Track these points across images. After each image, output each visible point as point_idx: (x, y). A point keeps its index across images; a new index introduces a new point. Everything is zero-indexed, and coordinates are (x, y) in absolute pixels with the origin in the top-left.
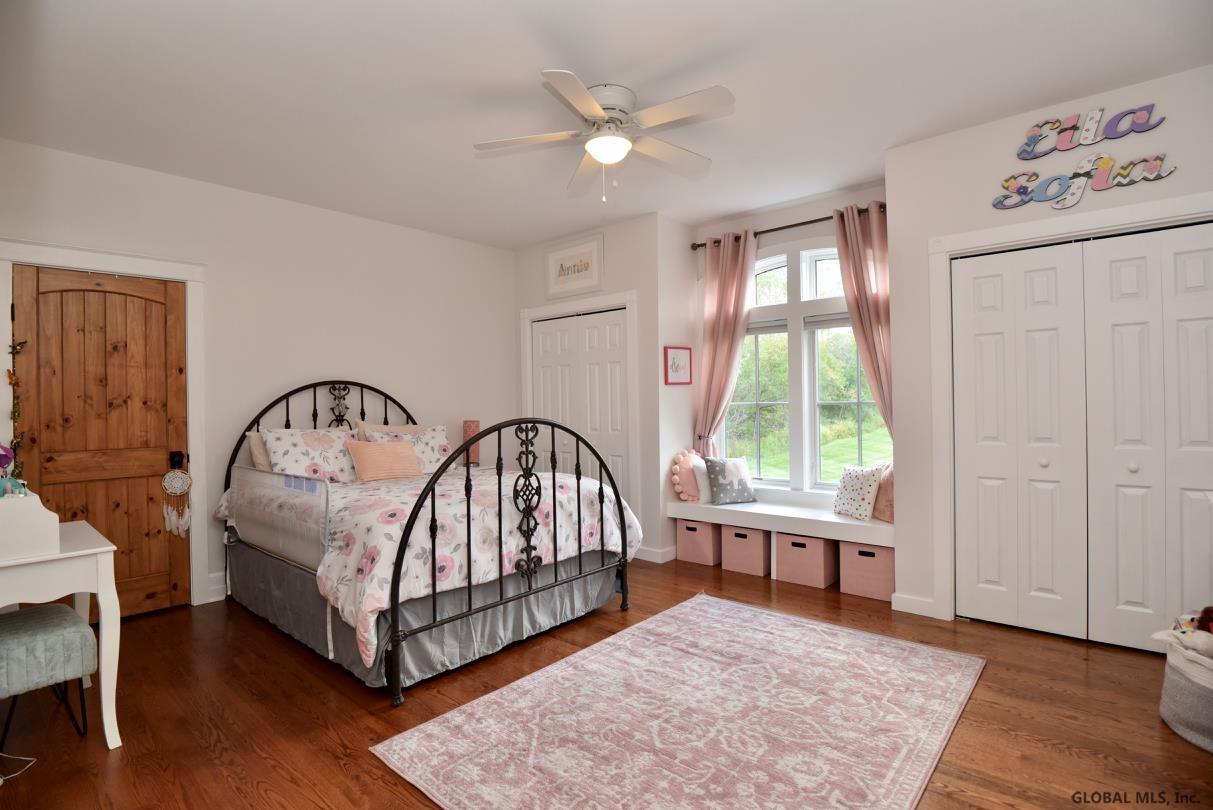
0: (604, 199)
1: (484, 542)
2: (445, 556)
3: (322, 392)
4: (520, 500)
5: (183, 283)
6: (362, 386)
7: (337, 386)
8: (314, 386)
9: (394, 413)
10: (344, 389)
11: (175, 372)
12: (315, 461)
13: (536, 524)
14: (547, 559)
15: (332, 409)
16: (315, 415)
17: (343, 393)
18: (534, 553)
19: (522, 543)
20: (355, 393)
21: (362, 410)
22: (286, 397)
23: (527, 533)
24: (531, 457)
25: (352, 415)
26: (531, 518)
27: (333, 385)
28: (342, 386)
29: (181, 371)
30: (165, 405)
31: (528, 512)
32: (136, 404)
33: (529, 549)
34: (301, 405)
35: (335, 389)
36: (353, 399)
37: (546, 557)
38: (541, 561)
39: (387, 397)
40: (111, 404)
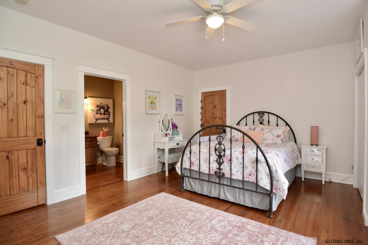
0: (224, 40)
1: (205, 161)
2: (194, 161)
3: (256, 115)
4: (217, 152)
5: (226, 90)
6: (269, 113)
7: (260, 113)
8: (253, 113)
9: (280, 122)
10: (263, 114)
11: (224, 111)
12: (235, 134)
13: (223, 162)
14: (227, 175)
15: (259, 120)
16: (254, 122)
17: (262, 115)
18: (222, 171)
19: (218, 166)
20: (266, 115)
21: (269, 121)
22: (246, 116)
23: (220, 164)
24: (221, 138)
25: (266, 122)
26: (221, 159)
27: (259, 113)
28: (262, 113)
29: (225, 110)
30: (222, 118)
31: (220, 157)
32: (218, 118)
33: (220, 169)
34: (250, 118)
35: (260, 114)
36: (266, 117)
37: (227, 174)
38: (224, 175)
39: (278, 116)
40: (214, 118)
